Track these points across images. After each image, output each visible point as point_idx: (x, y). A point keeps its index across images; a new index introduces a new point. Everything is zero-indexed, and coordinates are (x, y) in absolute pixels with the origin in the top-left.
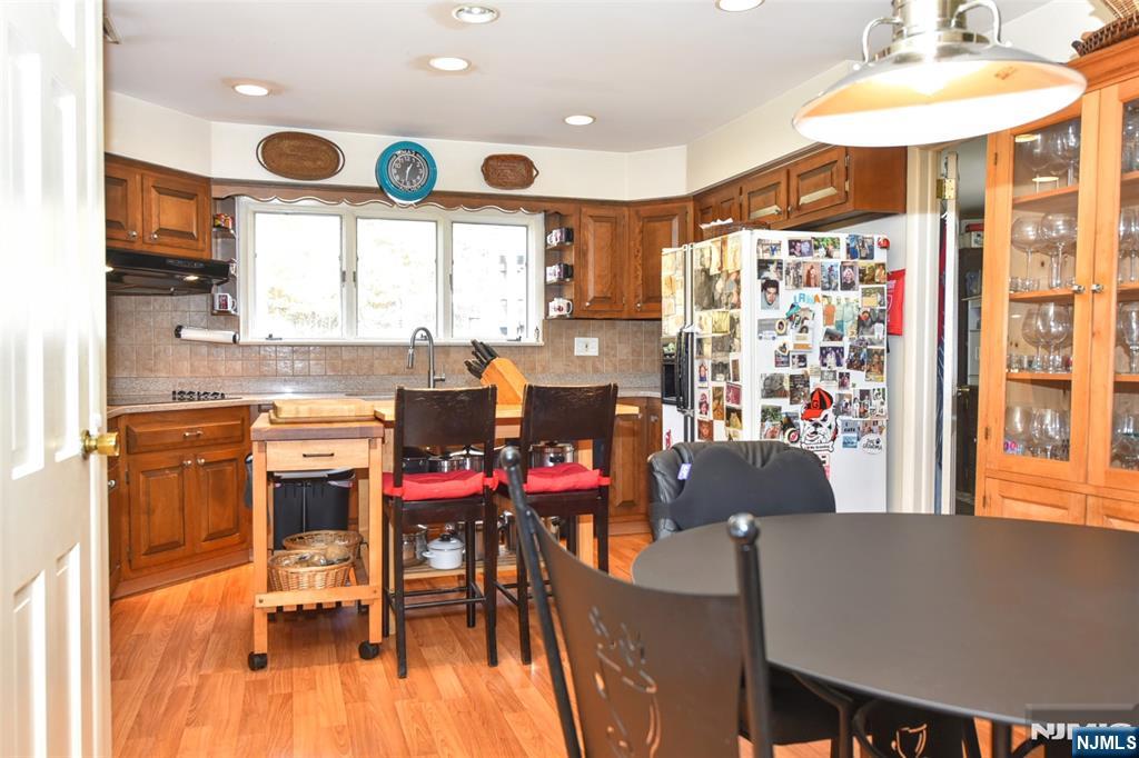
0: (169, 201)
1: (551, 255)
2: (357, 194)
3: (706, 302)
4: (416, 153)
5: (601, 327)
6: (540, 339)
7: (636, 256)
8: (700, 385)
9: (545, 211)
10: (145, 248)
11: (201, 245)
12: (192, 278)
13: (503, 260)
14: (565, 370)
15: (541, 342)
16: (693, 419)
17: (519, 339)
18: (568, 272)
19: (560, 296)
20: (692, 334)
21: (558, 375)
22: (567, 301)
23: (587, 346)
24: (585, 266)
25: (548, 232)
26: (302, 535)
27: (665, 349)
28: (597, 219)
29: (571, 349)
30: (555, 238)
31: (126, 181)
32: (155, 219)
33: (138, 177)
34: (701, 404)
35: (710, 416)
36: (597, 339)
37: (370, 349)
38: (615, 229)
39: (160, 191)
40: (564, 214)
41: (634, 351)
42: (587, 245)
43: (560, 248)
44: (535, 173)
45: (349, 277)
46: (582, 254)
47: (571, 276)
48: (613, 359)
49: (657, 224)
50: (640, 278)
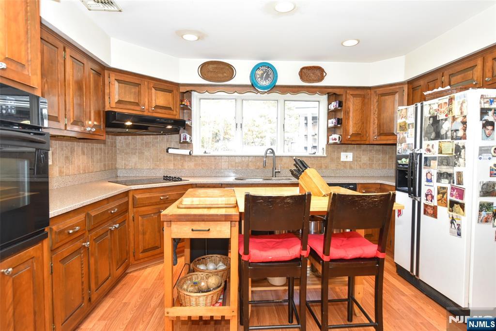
0: (160, 93)
1: (331, 114)
2: (241, 88)
3: (433, 135)
4: (268, 67)
5: (354, 148)
6: (325, 153)
7: (374, 113)
8: (427, 184)
9: (328, 93)
10: (149, 114)
11: (174, 113)
12: (169, 127)
13: (306, 118)
14: (336, 168)
15: (325, 155)
16: (419, 203)
17: (315, 153)
18: (339, 121)
19: (335, 133)
20: (421, 154)
21: (333, 170)
22: (339, 136)
23: (347, 156)
24: (348, 119)
25: (329, 104)
26: (204, 257)
27: (399, 162)
28: (354, 96)
29: (339, 158)
30: (334, 105)
31: (140, 84)
32: (154, 101)
33: (146, 83)
34: (427, 195)
35: (435, 203)
36: (352, 154)
37: (247, 157)
38: (364, 100)
39: (156, 89)
40: (339, 94)
41: (370, 158)
42: (349, 108)
43: (335, 111)
44: (325, 74)
45: (239, 126)
46: (347, 113)
47: (341, 124)
48: (360, 163)
49: (386, 97)
50: (376, 124)
